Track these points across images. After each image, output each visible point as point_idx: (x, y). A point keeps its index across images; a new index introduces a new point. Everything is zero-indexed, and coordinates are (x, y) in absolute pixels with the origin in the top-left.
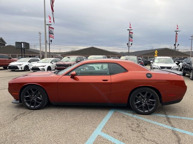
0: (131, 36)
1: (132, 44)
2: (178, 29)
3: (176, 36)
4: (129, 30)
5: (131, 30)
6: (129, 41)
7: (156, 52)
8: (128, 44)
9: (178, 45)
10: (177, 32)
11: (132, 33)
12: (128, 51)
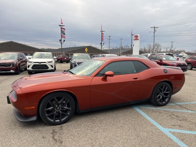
0: (63, 33)
1: (64, 41)
2: (102, 29)
3: (102, 36)
4: (61, 26)
5: (63, 26)
6: (61, 37)
7: (86, 50)
8: (60, 40)
9: (104, 44)
10: (102, 32)
11: (64, 29)
12: (61, 48)
